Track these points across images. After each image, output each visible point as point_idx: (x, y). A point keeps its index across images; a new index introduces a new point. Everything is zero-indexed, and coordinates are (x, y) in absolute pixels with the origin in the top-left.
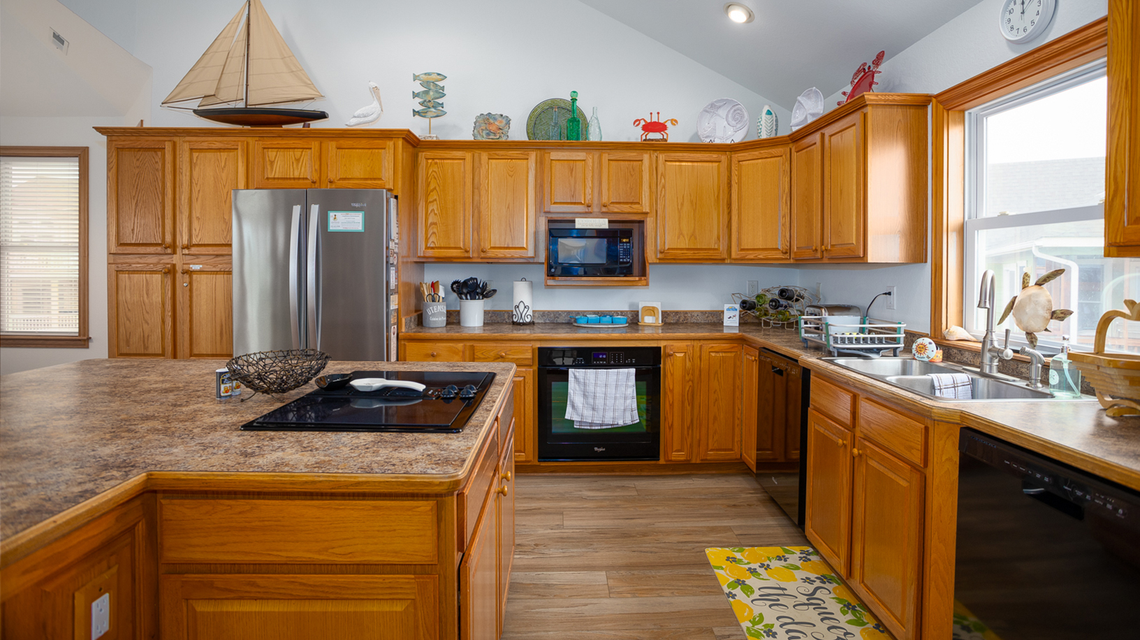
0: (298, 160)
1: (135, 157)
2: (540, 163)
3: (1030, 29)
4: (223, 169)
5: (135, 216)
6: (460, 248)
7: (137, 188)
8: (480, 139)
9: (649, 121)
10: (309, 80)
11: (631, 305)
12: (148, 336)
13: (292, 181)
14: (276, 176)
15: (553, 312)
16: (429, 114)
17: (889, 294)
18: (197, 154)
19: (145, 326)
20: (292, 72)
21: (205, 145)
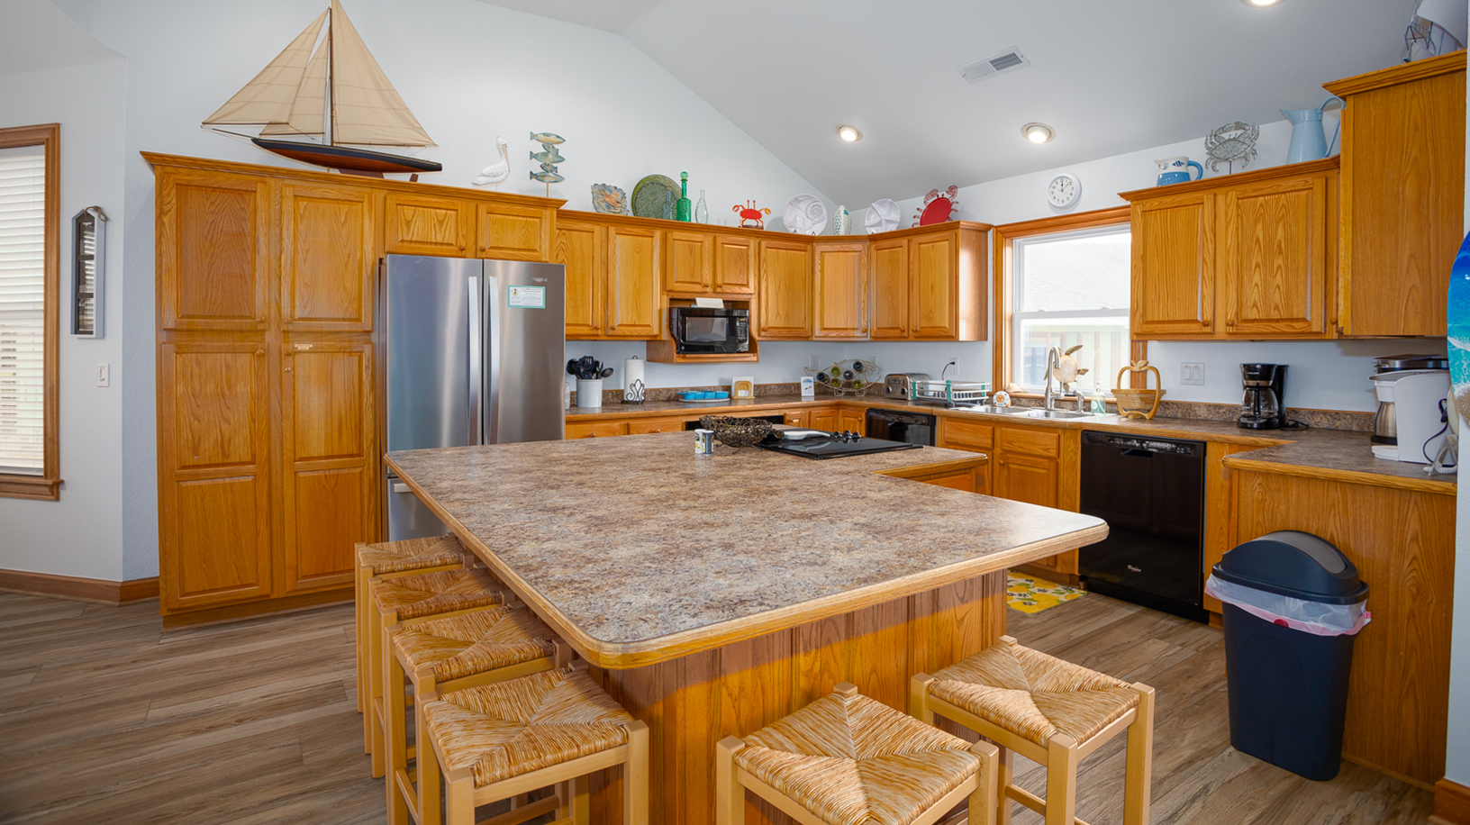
0: (441, 223)
1: (208, 199)
2: (664, 241)
3: (1071, 198)
4: (342, 225)
6: (588, 326)
8: (602, 212)
9: (746, 208)
10: (418, 123)
11: (721, 381)
12: (230, 440)
13: (433, 246)
14: (414, 239)
15: (655, 390)
16: (547, 179)
17: (953, 363)
18: (306, 203)
19: (224, 426)
20: (394, 109)
21: (317, 193)
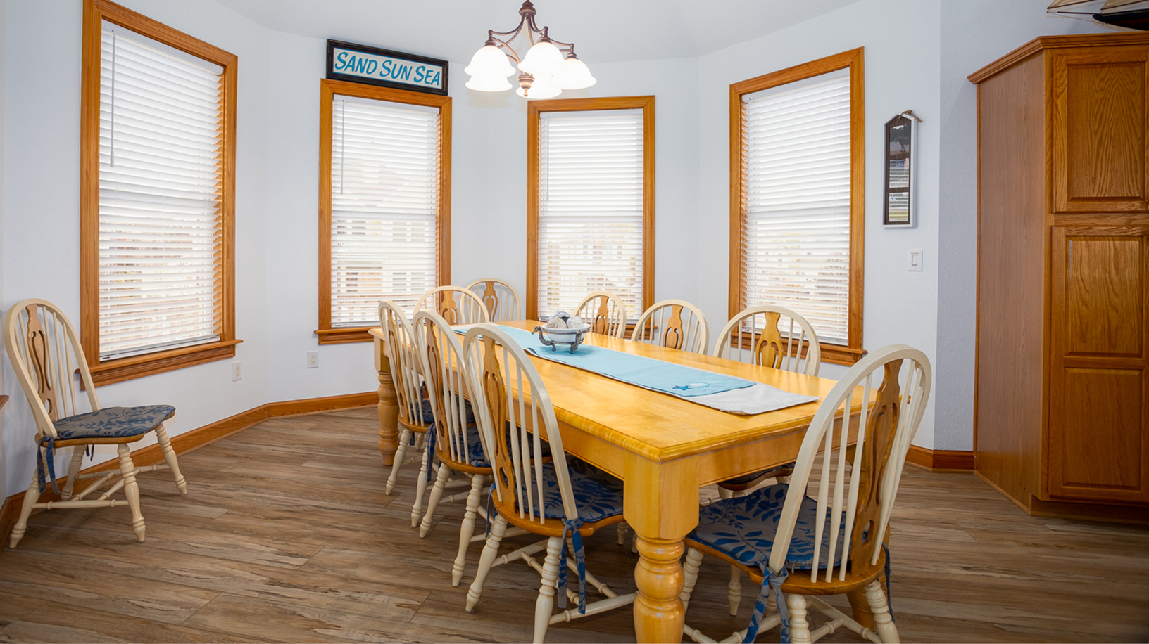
1: (1098, 76)
5: (1097, 158)
7: (1101, 119)
19: (1112, 314)
